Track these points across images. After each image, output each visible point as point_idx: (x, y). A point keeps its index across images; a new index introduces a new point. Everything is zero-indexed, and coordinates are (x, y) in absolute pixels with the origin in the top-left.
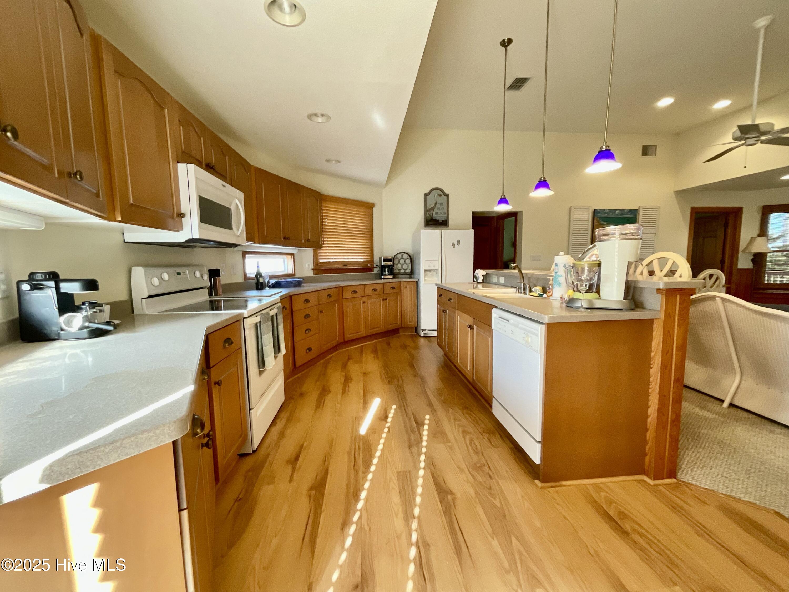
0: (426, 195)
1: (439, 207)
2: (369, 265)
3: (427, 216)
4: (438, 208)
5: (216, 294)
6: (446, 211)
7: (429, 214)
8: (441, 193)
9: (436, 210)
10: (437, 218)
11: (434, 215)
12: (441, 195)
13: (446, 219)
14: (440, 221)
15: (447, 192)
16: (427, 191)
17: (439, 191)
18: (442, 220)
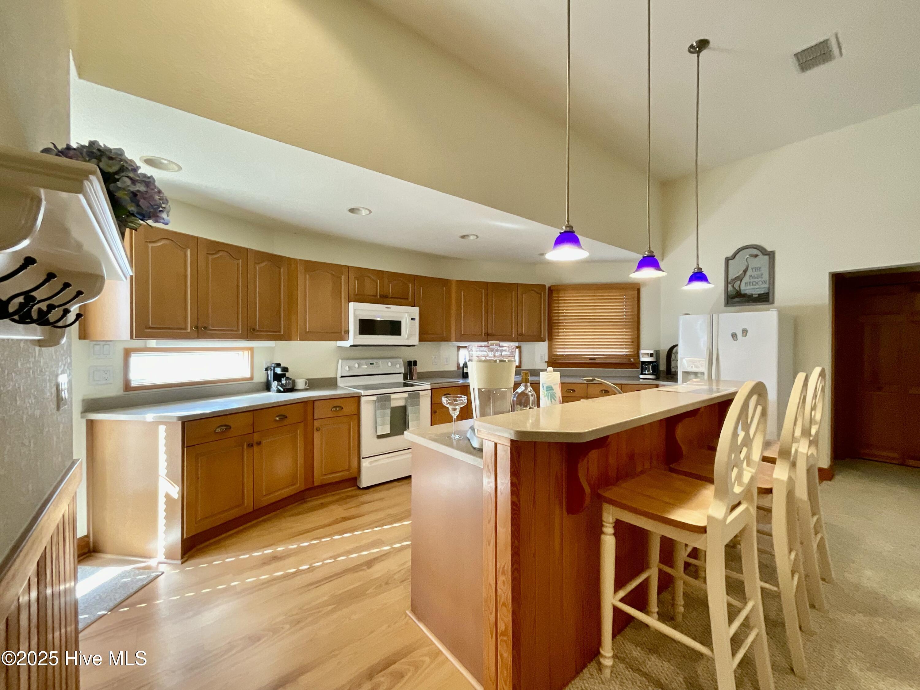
0: (727, 260)
1: (753, 274)
2: (632, 360)
3: (729, 289)
4: (750, 276)
5: (411, 378)
6: (766, 277)
7: (733, 286)
8: (755, 252)
9: (746, 279)
10: (748, 292)
11: (743, 287)
12: (756, 256)
13: (767, 291)
14: (754, 296)
15: (769, 249)
16: (730, 254)
17: (752, 249)
18: (759, 294)
